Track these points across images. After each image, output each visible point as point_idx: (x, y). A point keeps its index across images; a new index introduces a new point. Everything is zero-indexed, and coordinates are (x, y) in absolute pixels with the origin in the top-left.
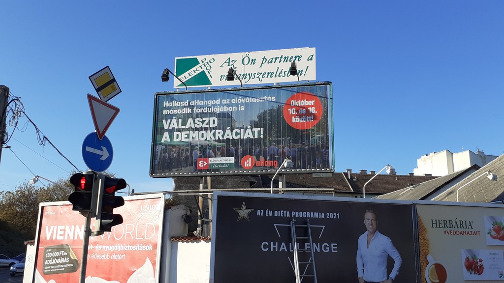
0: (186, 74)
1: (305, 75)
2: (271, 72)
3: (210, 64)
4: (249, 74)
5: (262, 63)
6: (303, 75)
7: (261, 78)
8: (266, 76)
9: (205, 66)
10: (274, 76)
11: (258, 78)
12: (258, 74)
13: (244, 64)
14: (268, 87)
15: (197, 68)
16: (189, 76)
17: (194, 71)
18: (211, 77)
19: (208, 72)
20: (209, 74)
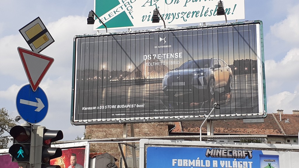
0: (106, 15)
2: (196, 12)
3: (131, 4)
4: (173, 14)
5: (187, 2)
6: (231, 14)
7: (186, 18)
9: (126, 7)
10: (199, 16)
11: (182, 18)
12: (182, 14)
13: (167, 3)
14: (193, 28)
15: (117, 9)
16: (109, 17)
17: (114, 11)
18: (133, 18)
19: (129, 12)
20: (130, 14)
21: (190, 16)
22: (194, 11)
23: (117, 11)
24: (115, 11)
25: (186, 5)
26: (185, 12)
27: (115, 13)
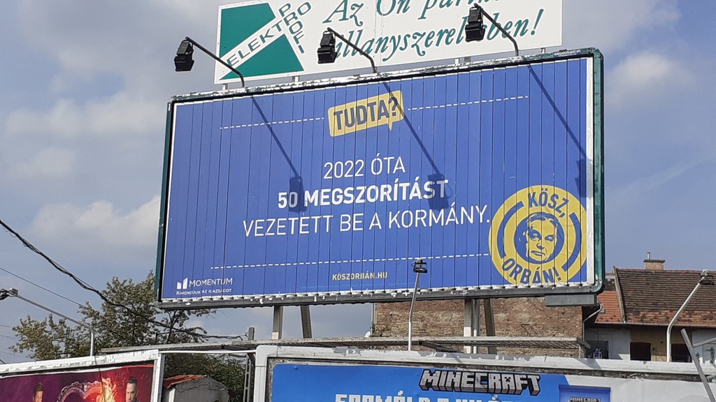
0: (243, 47)
1: (533, 33)
2: (446, 31)
3: (300, 18)
4: (393, 38)
5: (426, 8)
6: (529, 33)
7: (422, 48)
8: (435, 43)
9: (288, 24)
10: (455, 40)
11: (415, 47)
12: (415, 38)
13: (382, 12)
14: (436, 71)
15: (268, 31)
16: (250, 51)
17: (261, 36)
18: (302, 51)
19: (295, 37)
20: (298, 42)
21: (432, 42)
22: (442, 30)
23: (268, 35)
24: (264, 36)
25: (425, 16)
26: (422, 34)
27: (264, 41)
